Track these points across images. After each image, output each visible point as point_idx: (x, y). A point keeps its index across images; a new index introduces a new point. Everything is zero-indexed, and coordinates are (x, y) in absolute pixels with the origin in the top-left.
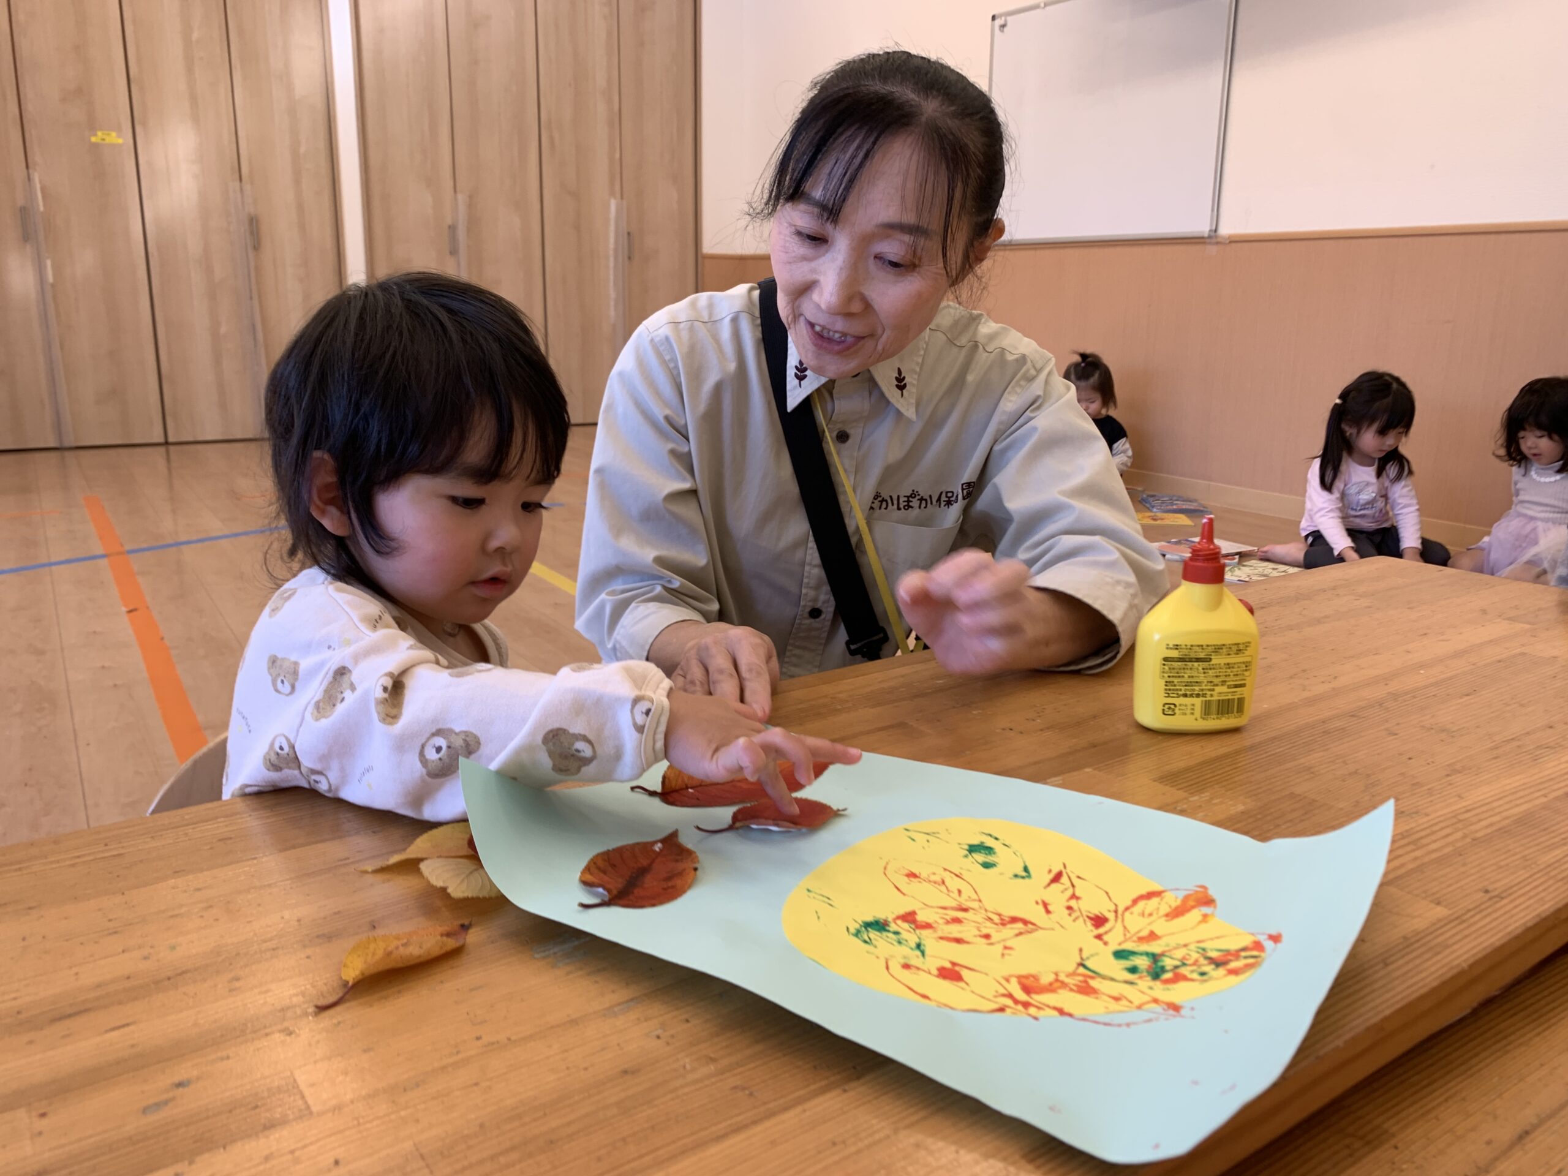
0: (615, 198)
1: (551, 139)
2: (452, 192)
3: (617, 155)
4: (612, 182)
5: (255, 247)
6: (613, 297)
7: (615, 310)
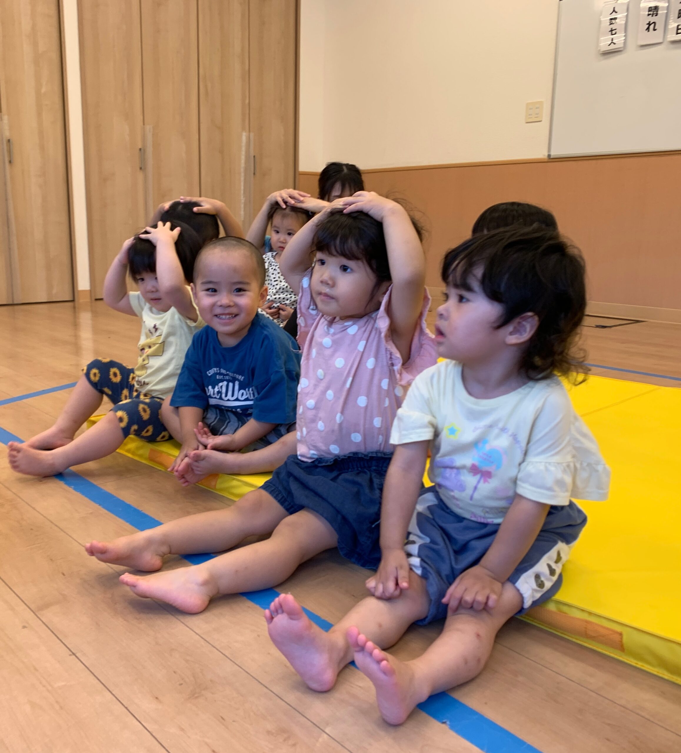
0: (245, 132)
1: (206, 87)
2: (142, 123)
3: (247, 101)
4: (243, 120)
5: (10, 162)
6: (243, 201)
7: (244, 211)
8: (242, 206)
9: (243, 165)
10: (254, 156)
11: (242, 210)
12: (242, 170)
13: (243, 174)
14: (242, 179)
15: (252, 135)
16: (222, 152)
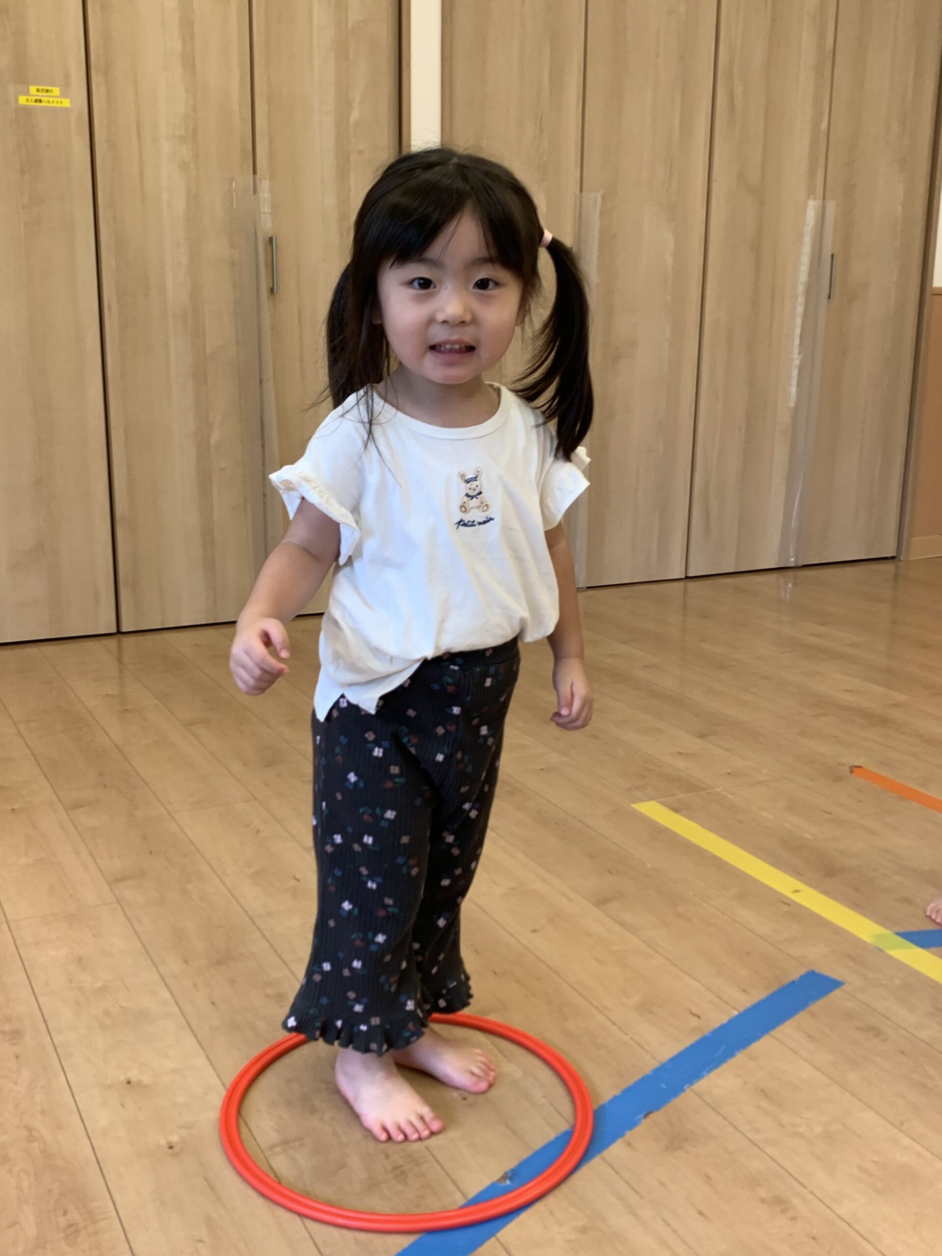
0: (815, 199)
2: (577, 189)
3: (824, 125)
4: (812, 173)
5: (272, 290)
6: (797, 362)
7: (798, 385)
8: (795, 373)
9: (803, 277)
10: (832, 256)
11: (794, 382)
12: (801, 289)
13: (801, 299)
14: (800, 309)
15: (831, 206)
16: (756, 248)
